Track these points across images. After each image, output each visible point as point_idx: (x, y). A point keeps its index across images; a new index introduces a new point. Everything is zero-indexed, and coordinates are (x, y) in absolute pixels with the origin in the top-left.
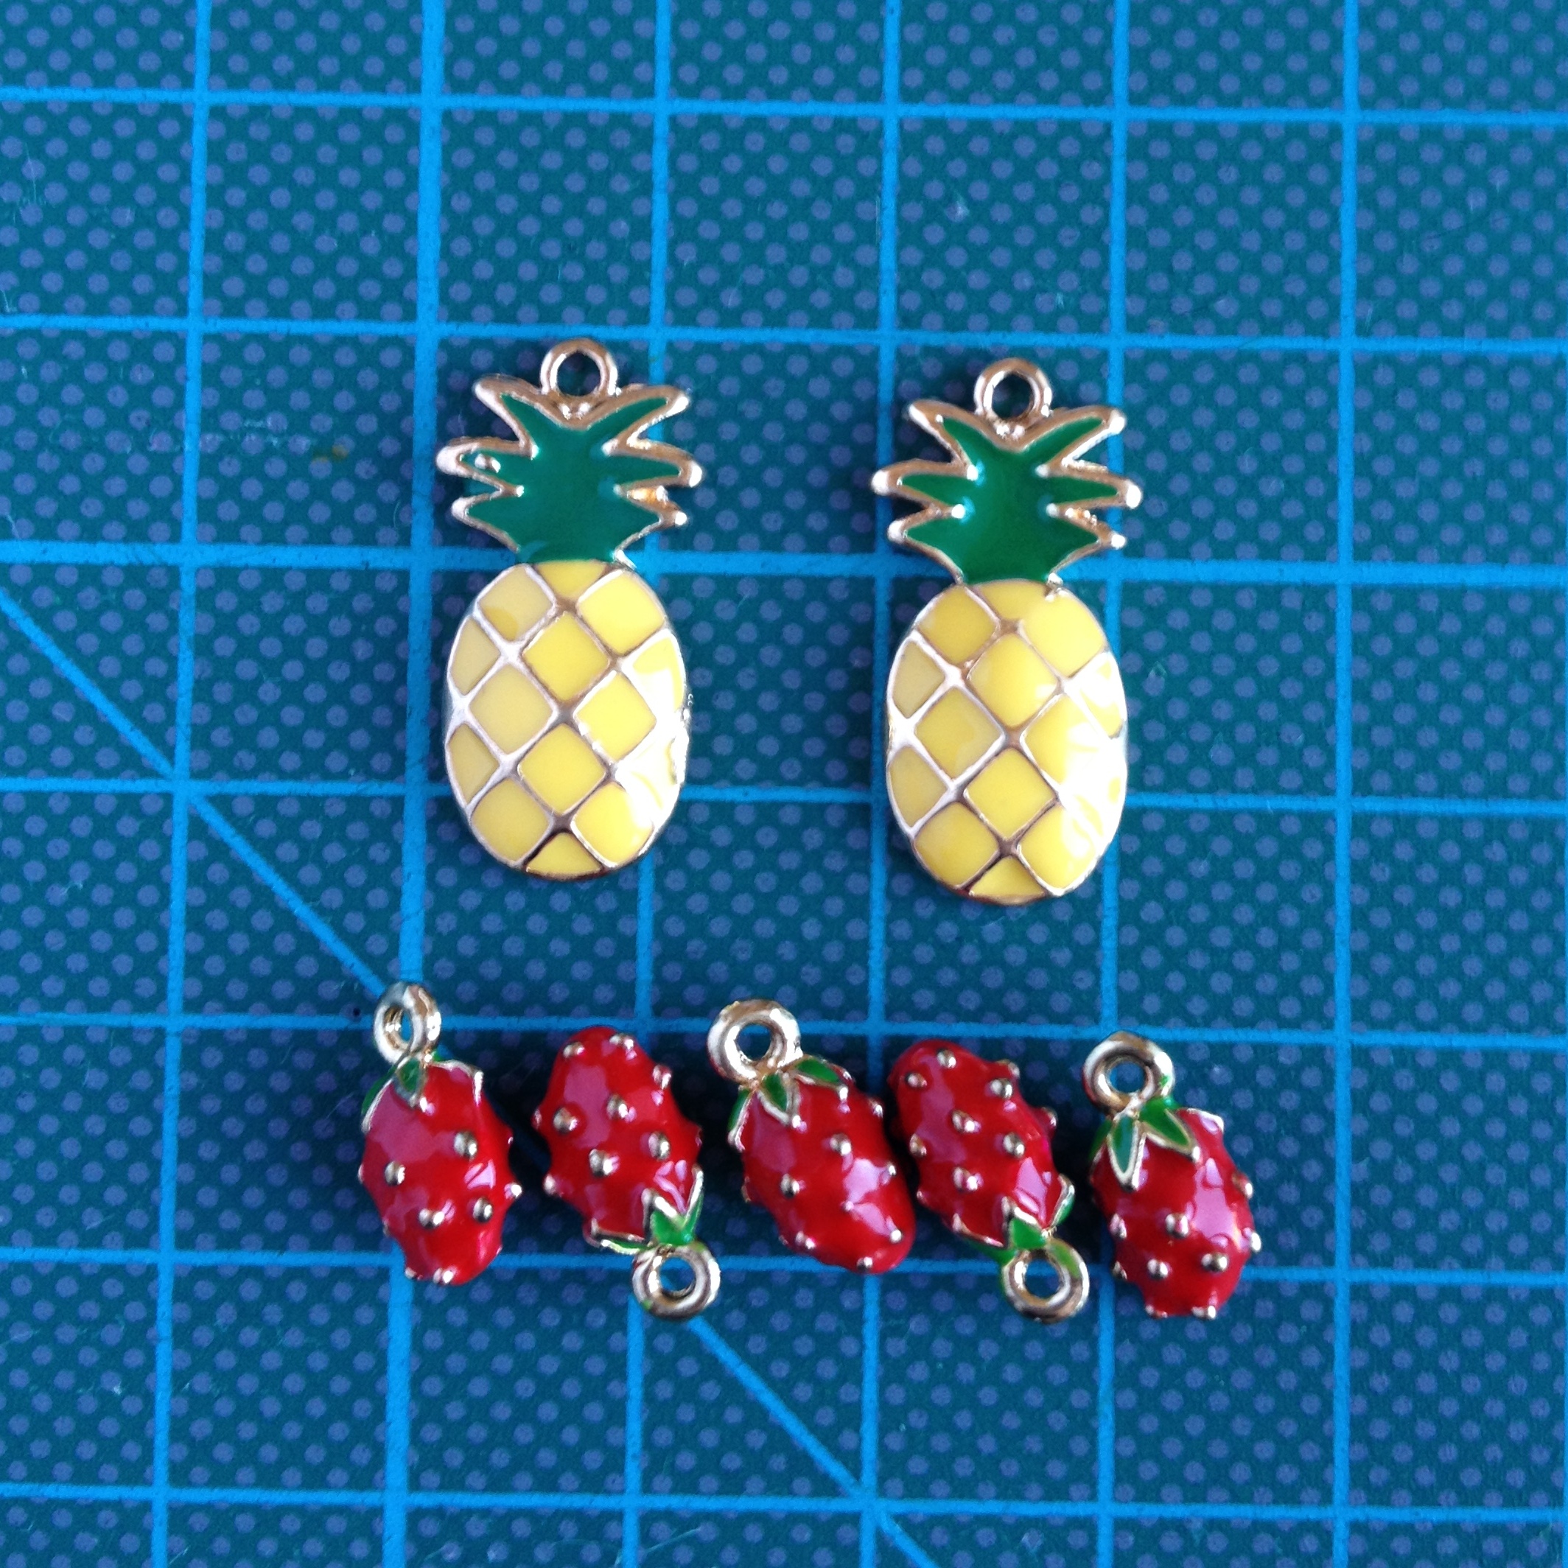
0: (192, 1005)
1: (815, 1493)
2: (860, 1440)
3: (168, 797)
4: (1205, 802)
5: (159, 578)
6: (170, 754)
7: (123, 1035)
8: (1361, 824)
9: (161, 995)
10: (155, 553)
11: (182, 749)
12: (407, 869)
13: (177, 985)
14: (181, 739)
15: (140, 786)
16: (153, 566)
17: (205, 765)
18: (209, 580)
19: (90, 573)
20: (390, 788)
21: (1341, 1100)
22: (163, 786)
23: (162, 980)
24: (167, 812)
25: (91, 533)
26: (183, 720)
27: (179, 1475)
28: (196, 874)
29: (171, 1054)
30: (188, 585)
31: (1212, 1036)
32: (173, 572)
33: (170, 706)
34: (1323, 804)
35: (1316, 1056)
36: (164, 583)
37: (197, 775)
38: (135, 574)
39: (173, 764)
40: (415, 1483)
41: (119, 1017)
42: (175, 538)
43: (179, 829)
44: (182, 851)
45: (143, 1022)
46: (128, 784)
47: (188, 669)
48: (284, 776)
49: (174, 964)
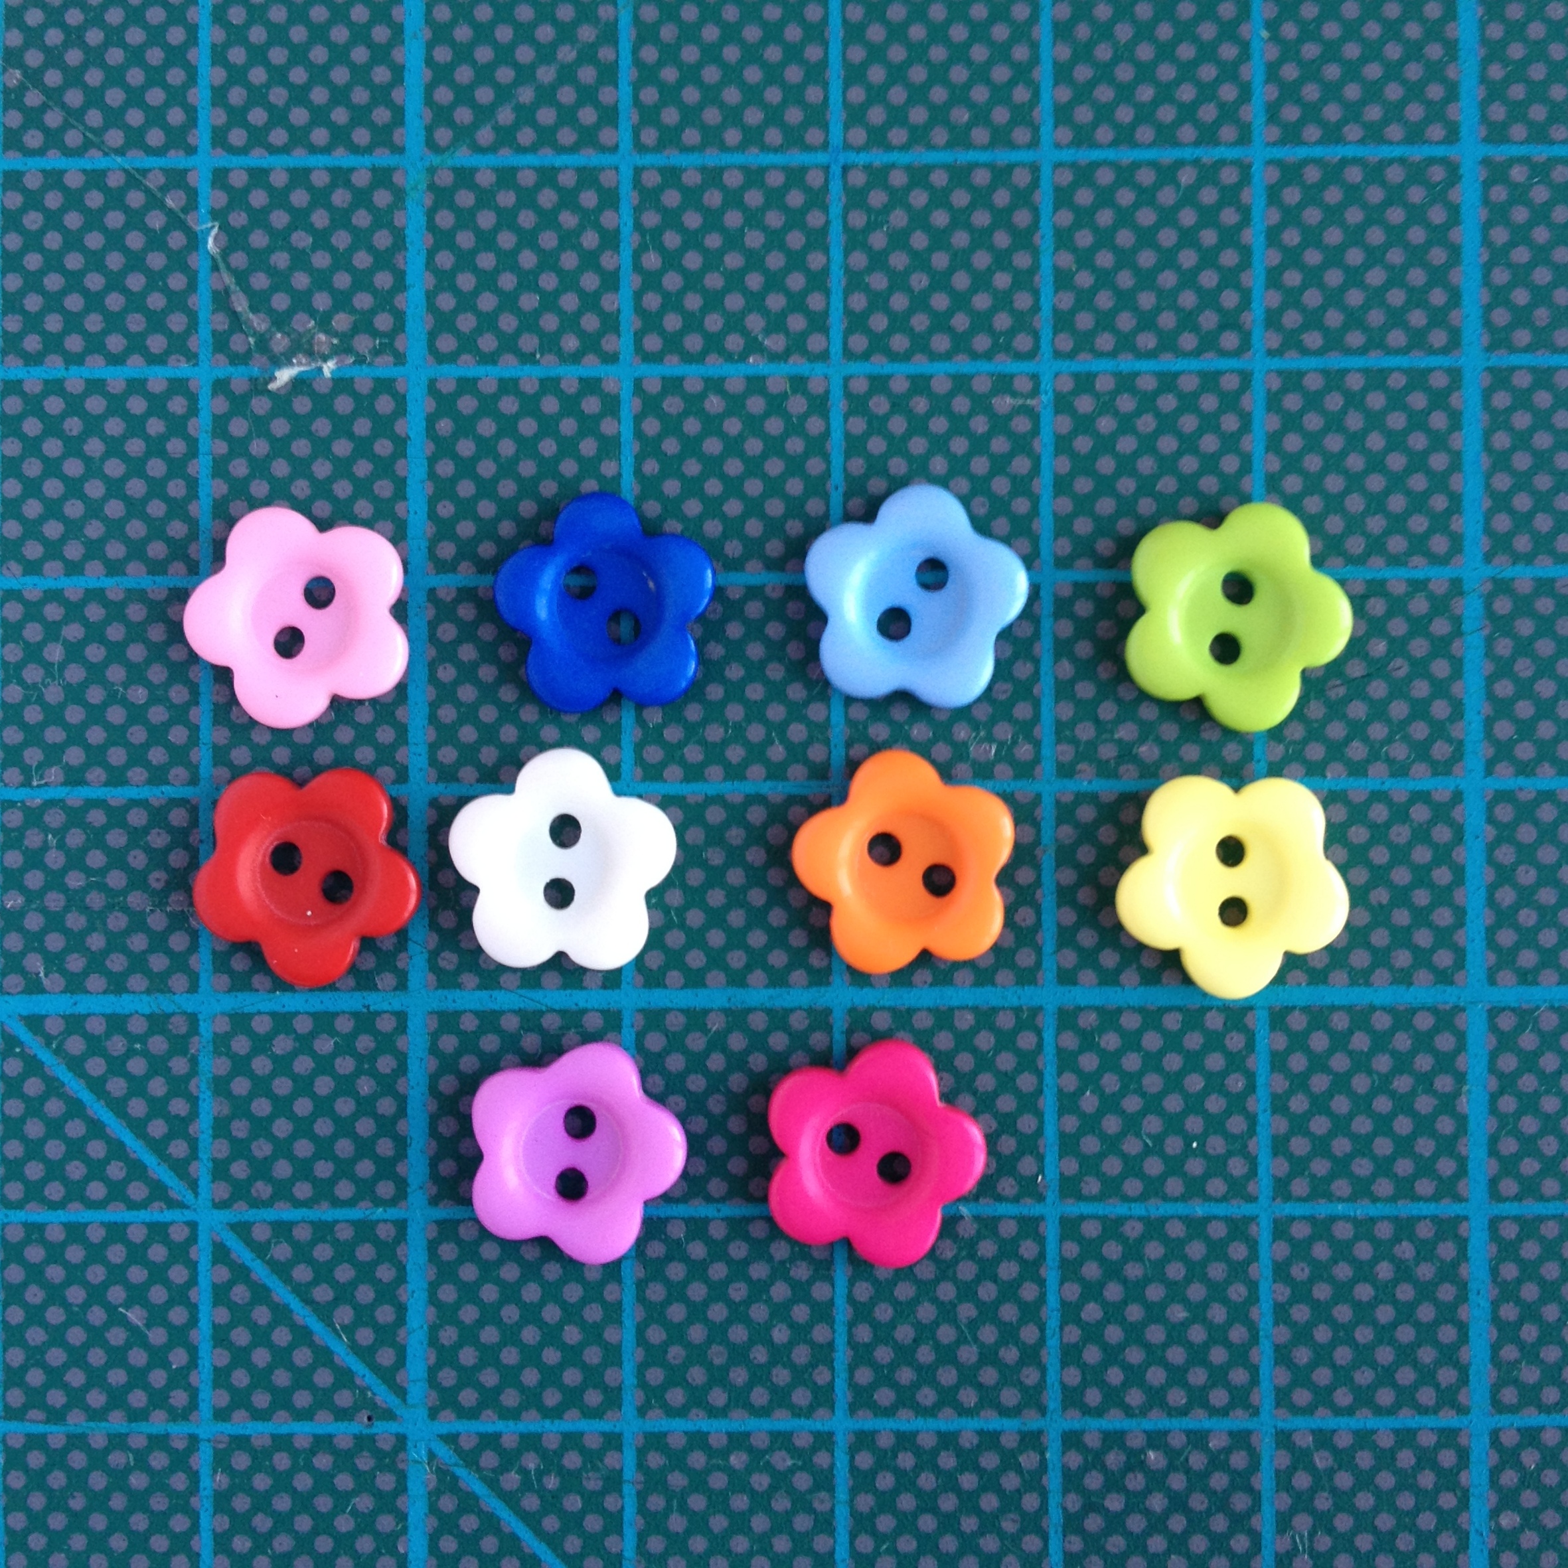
0: (221, 1415)
3: (193, 1226)
4: (1138, 1209)
5: (179, 1026)
6: (194, 1185)
7: (159, 1441)
8: (1281, 1229)
9: (193, 1405)
10: (178, 1002)
11: (204, 1181)
12: (410, 1287)
13: (208, 1397)
14: (202, 1170)
15: (168, 1216)
16: (173, 1014)
17: (226, 1196)
18: (224, 1026)
19: (117, 1023)
20: (393, 1213)
21: (1265, 1481)
22: (188, 1215)
23: (194, 1393)
24: (193, 1239)
25: (117, 985)
26: (204, 1155)
28: (220, 1294)
29: (204, 1458)
30: (206, 1031)
31: (1148, 1424)
32: (193, 1020)
33: (193, 1144)
34: (1247, 1209)
35: (1242, 1439)
36: (183, 1030)
38: (158, 1022)
39: (196, 1194)
41: (157, 1424)
42: (193, 988)
43: (203, 1254)
44: (208, 1275)
45: (178, 1429)
46: (157, 1214)
47: (209, 1108)
48: (298, 1204)
49: (203, 1377)
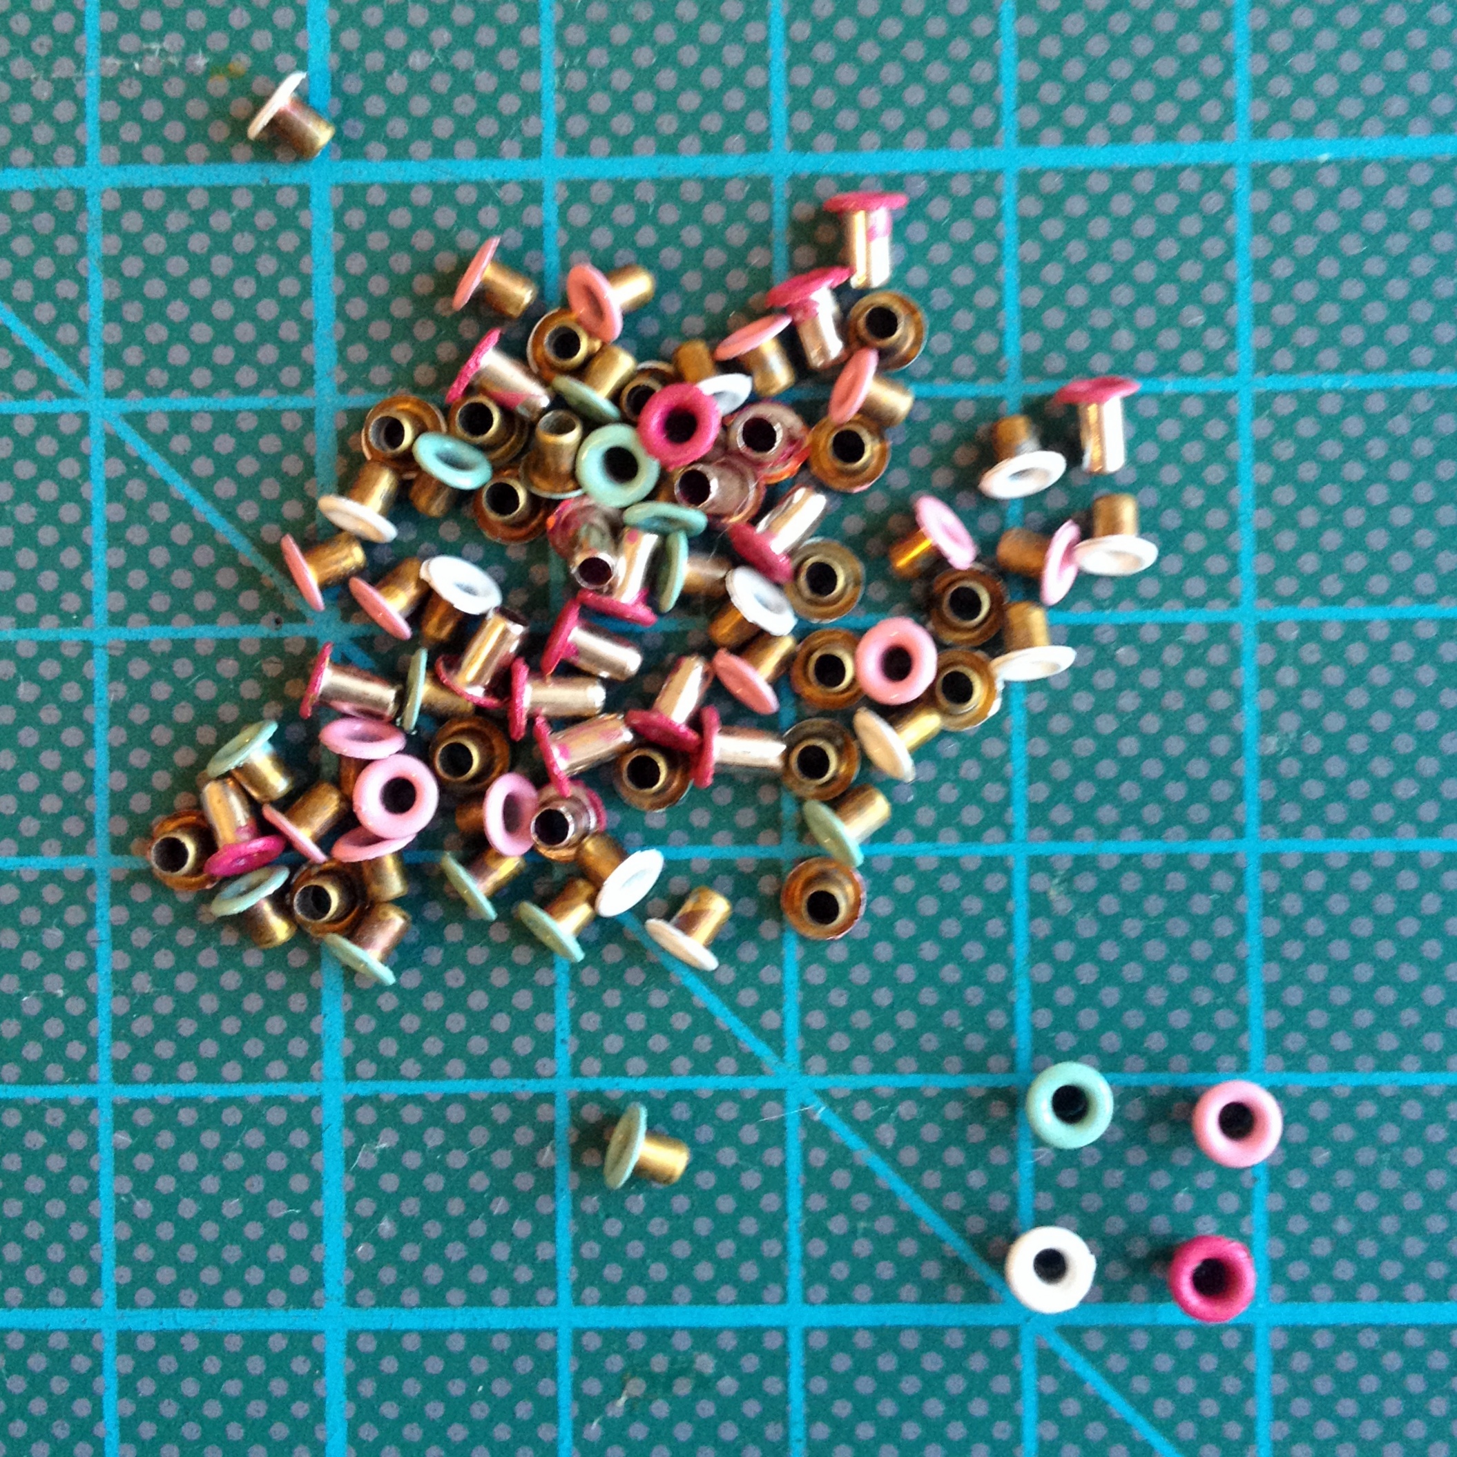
0: (117, 619)
1: (741, 1072)
2: (783, 1019)
3: (84, 416)
5: (66, 202)
6: (83, 372)
7: (50, 649)
9: (87, 609)
10: (64, 176)
14: (93, 356)
16: (59, 189)
17: (119, 384)
18: (113, 201)
20: (300, 401)
21: (1246, 676)
22: (80, 405)
24: (84, 431)
26: (94, 340)
27: (123, 1073)
28: (115, 490)
29: (98, 668)
30: (95, 208)
32: (80, 195)
33: (83, 328)
35: (1220, 631)
36: (70, 206)
37: (111, 394)
38: (44, 199)
40: (351, 1074)
42: (80, 161)
43: (95, 445)
44: (102, 468)
45: (71, 637)
46: (45, 404)
47: (99, 289)
48: (197, 392)
49: (96, 579)
